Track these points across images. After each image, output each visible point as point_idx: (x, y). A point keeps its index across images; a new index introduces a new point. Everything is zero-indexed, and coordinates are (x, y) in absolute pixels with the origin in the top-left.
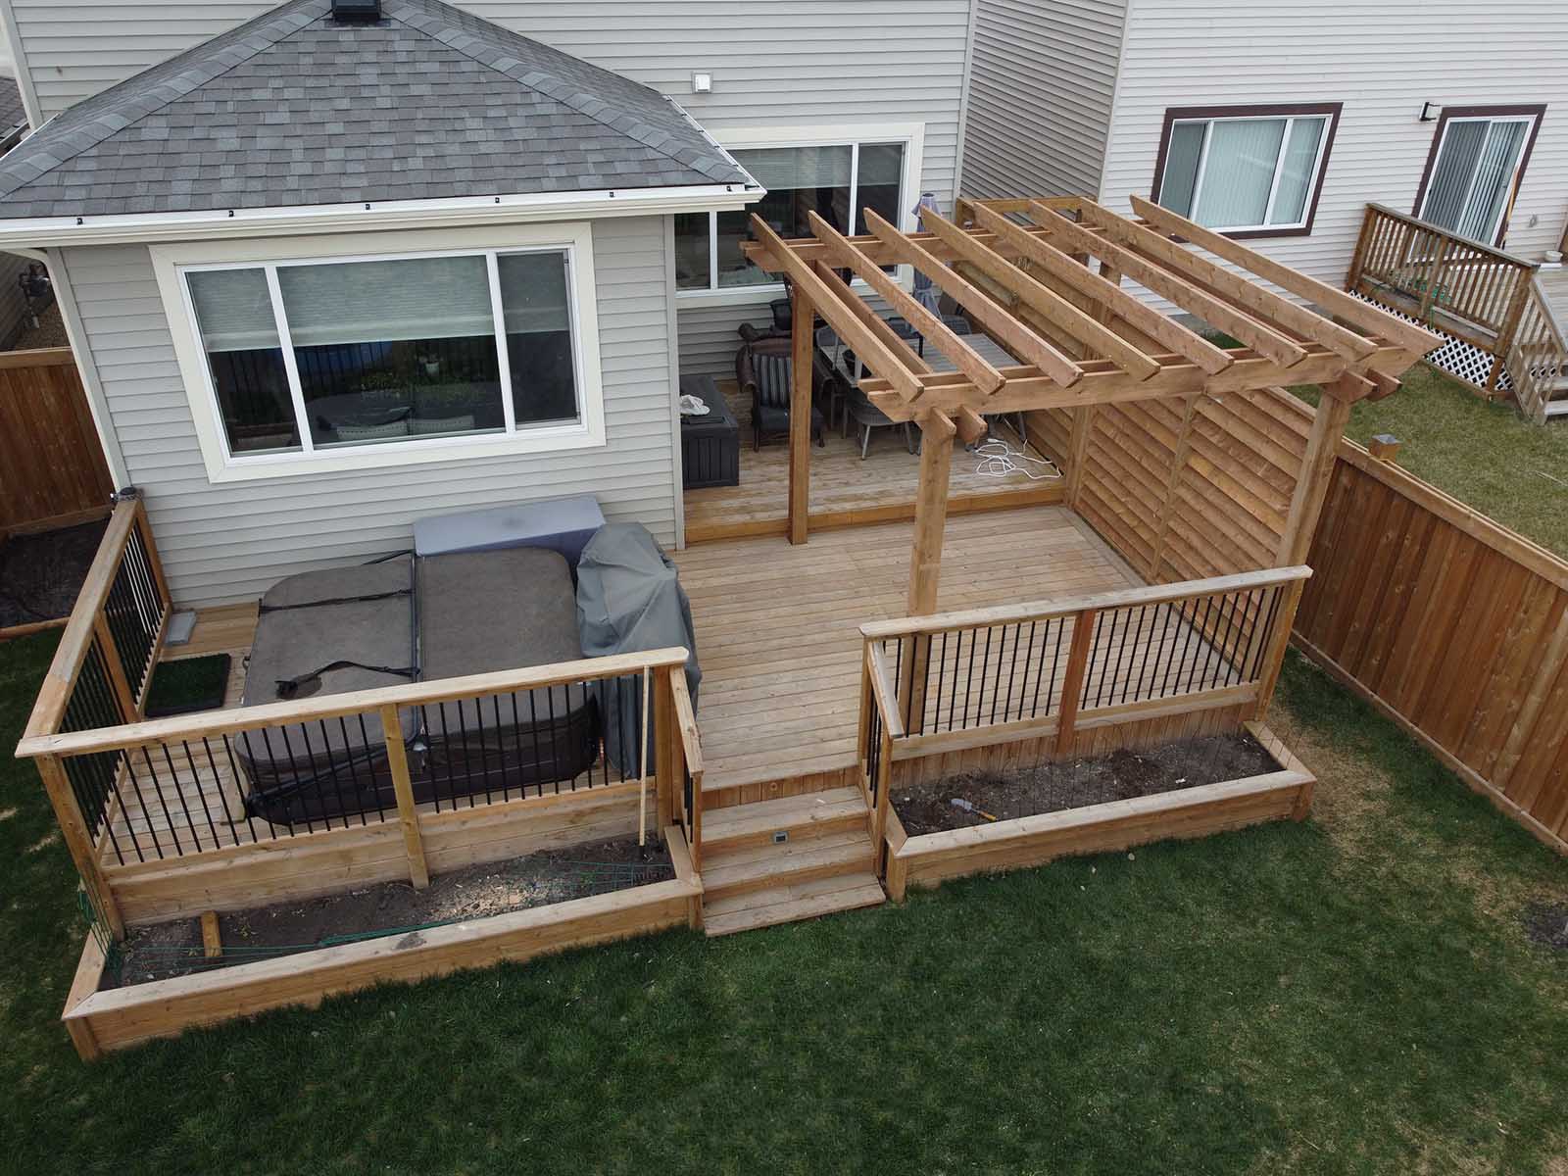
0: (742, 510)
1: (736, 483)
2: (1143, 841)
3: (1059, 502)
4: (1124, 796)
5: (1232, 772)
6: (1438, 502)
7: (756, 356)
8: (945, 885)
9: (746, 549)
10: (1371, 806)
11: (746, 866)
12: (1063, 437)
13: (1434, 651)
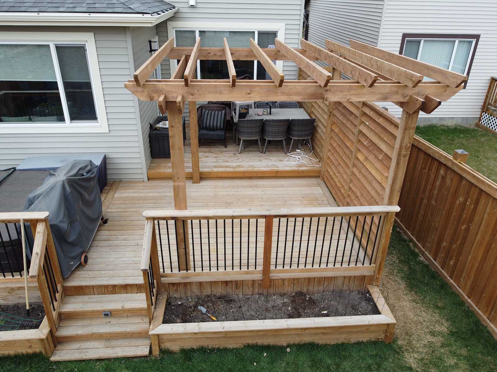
2: (296, 343)
4: (290, 316)
5: (355, 311)
6: (483, 182)
7: (204, 110)
8: (183, 351)
10: (433, 340)
11: (84, 326)
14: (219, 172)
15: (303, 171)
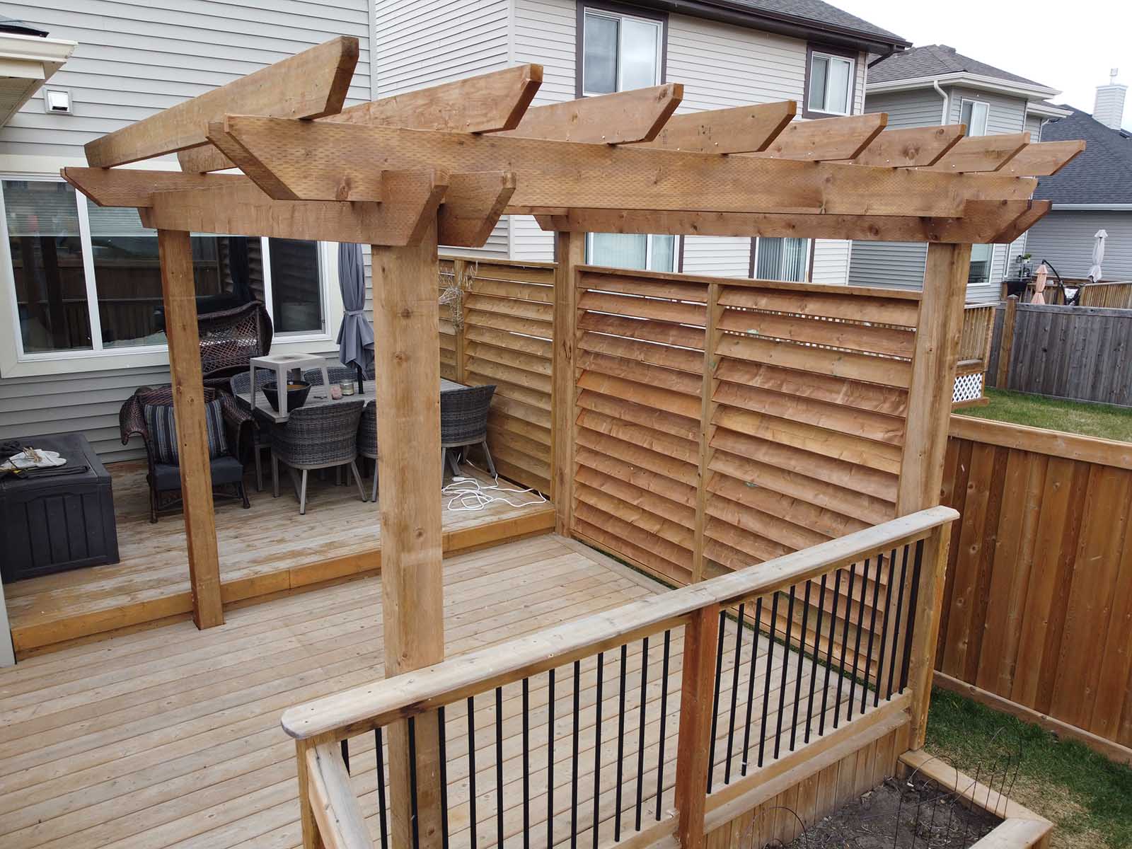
0: (120, 590)
1: (114, 559)
3: (552, 530)
7: (148, 408)
9: (123, 647)
12: (541, 456)
13: (1046, 612)
14: (280, 573)
15: (515, 522)
